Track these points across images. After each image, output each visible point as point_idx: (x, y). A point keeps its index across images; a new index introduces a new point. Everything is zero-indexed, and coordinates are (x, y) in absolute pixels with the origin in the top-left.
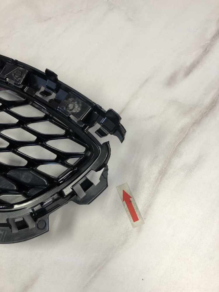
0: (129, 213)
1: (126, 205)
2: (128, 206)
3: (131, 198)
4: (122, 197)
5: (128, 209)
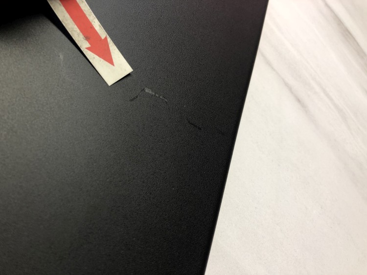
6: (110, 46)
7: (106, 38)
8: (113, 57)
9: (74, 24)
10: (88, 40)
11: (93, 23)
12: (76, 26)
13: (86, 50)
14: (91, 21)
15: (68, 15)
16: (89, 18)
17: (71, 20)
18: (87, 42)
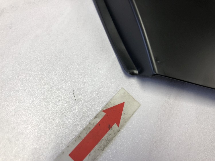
0: (85, 135)
1: (98, 120)
2: (99, 124)
3: (118, 126)
4: (111, 106)
5: (92, 127)
6: (109, 107)
7: (104, 111)
8: (117, 104)
9: (101, 140)
10: (112, 126)
11: (95, 124)
12: (103, 138)
13: (120, 126)
14: (94, 126)
15: (96, 146)
16: (92, 129)
17: (99, 143)
18: (113, 126)
